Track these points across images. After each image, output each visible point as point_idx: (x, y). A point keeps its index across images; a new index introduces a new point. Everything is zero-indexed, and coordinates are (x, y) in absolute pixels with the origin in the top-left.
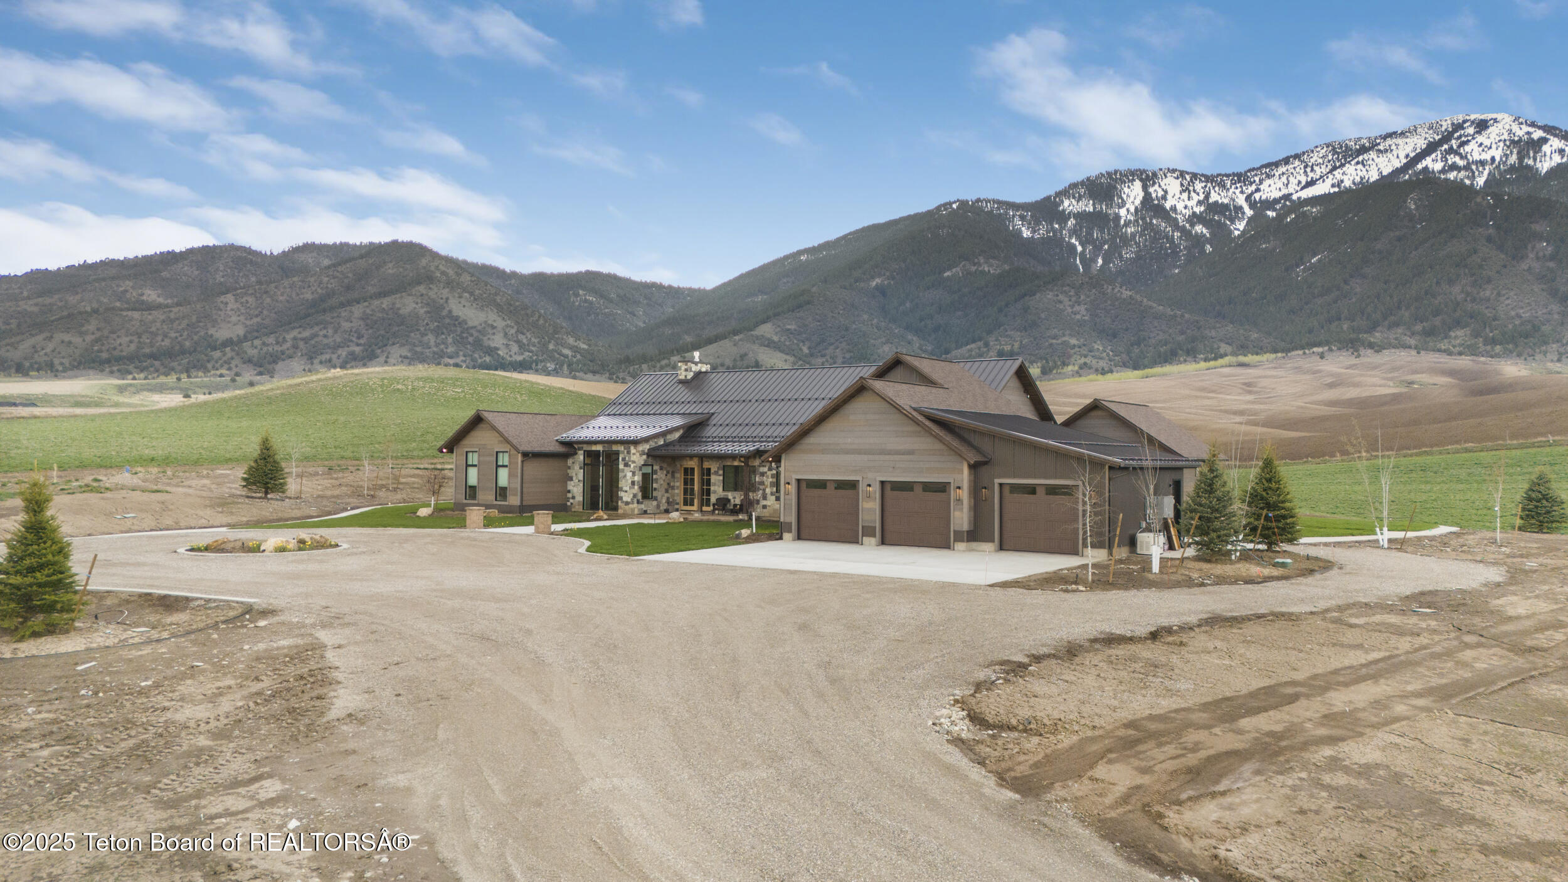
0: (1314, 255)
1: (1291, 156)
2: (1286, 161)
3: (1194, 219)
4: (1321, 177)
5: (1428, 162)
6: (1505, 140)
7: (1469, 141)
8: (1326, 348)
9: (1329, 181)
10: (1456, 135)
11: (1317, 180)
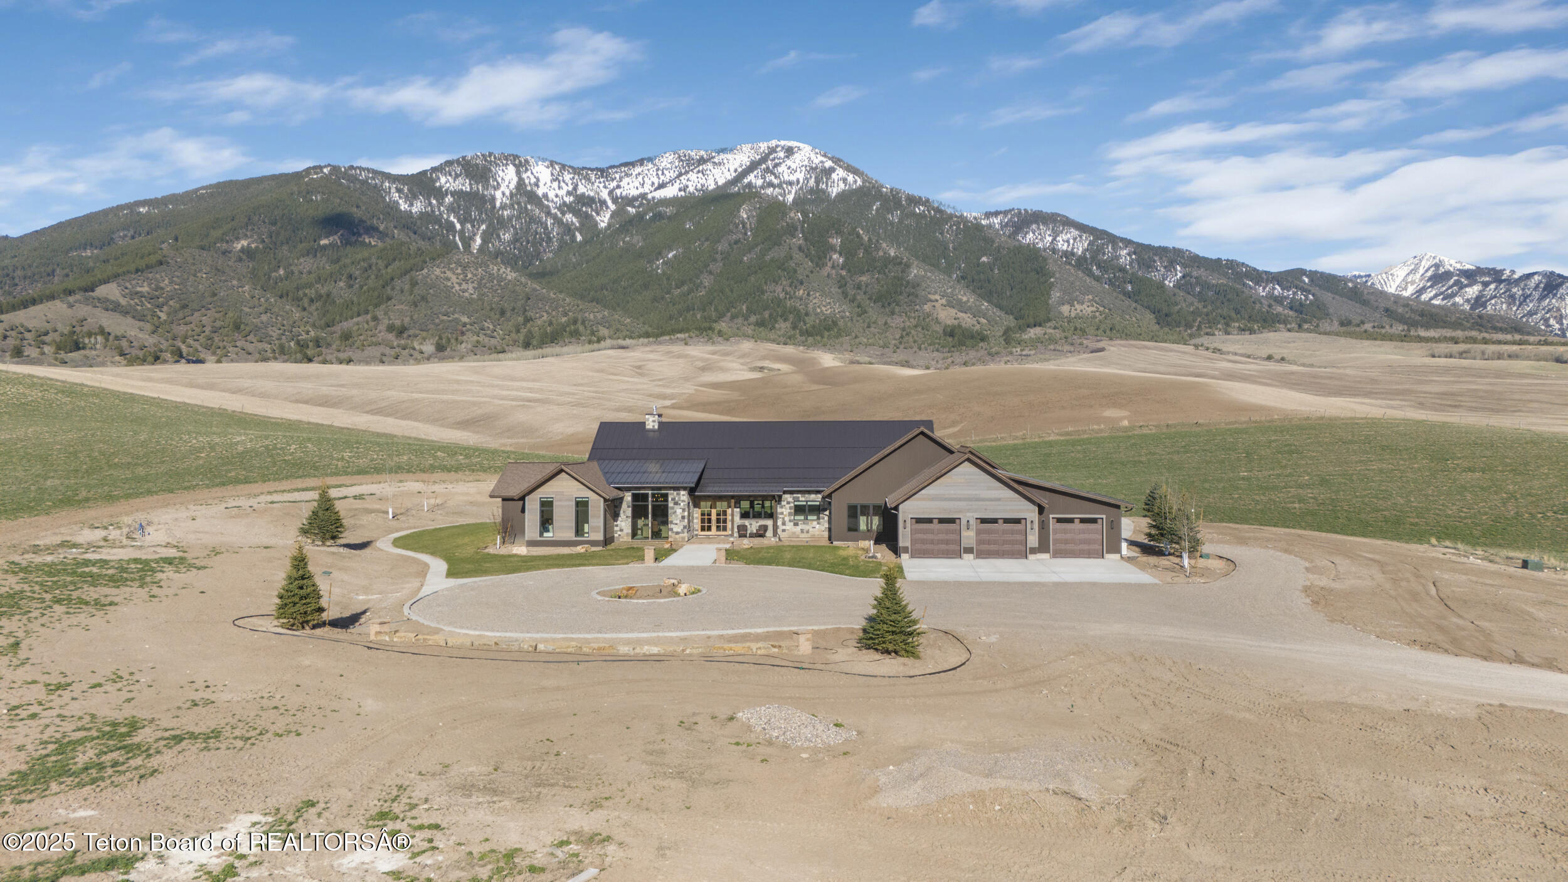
0: (671, 250)
1: (645, 159)
2: (641, 162)
3: (564, 207)
4: (670, 181)
5: (751, 178)
6: (806, 166)
7: (780, 163)
8: (687, 335)
9: (677, 186)
10: (771, 157)
11: (667, 183)
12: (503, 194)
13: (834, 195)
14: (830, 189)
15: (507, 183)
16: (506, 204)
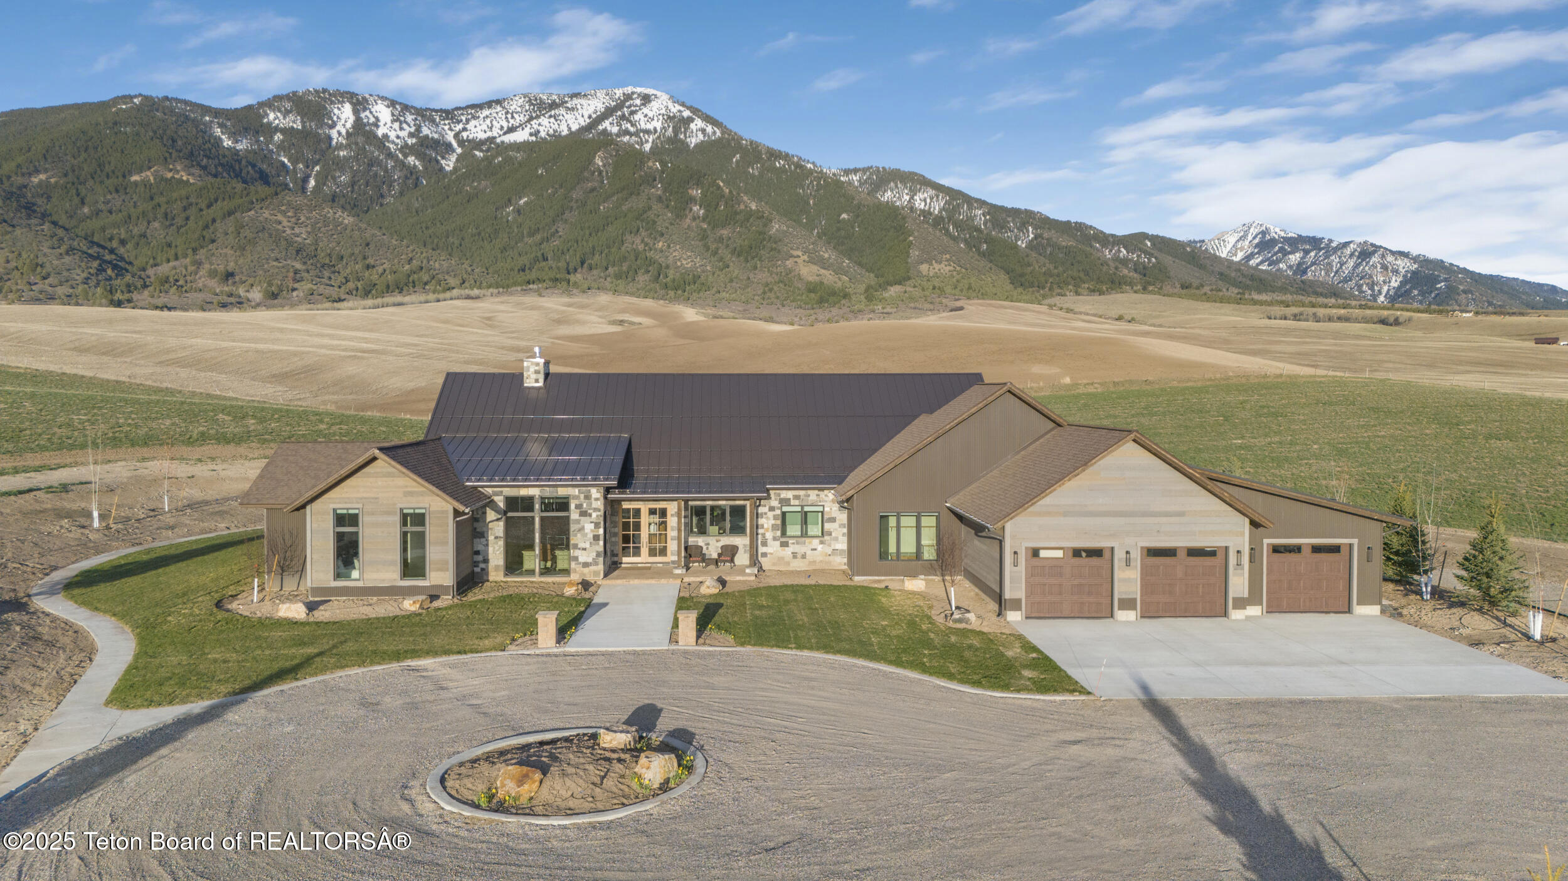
0: (521, 198)
1: (493, 101)
2: (489, 104)
4: (521, 125)
5: (606, 124)
7: (637, 111)
8: (541, 286)
9: (527, 130)
11: (517, 127)
12: (339, 133)
13: (692, 145)
14: (688, 140)
15: (343, 122)
16: (342, 144)
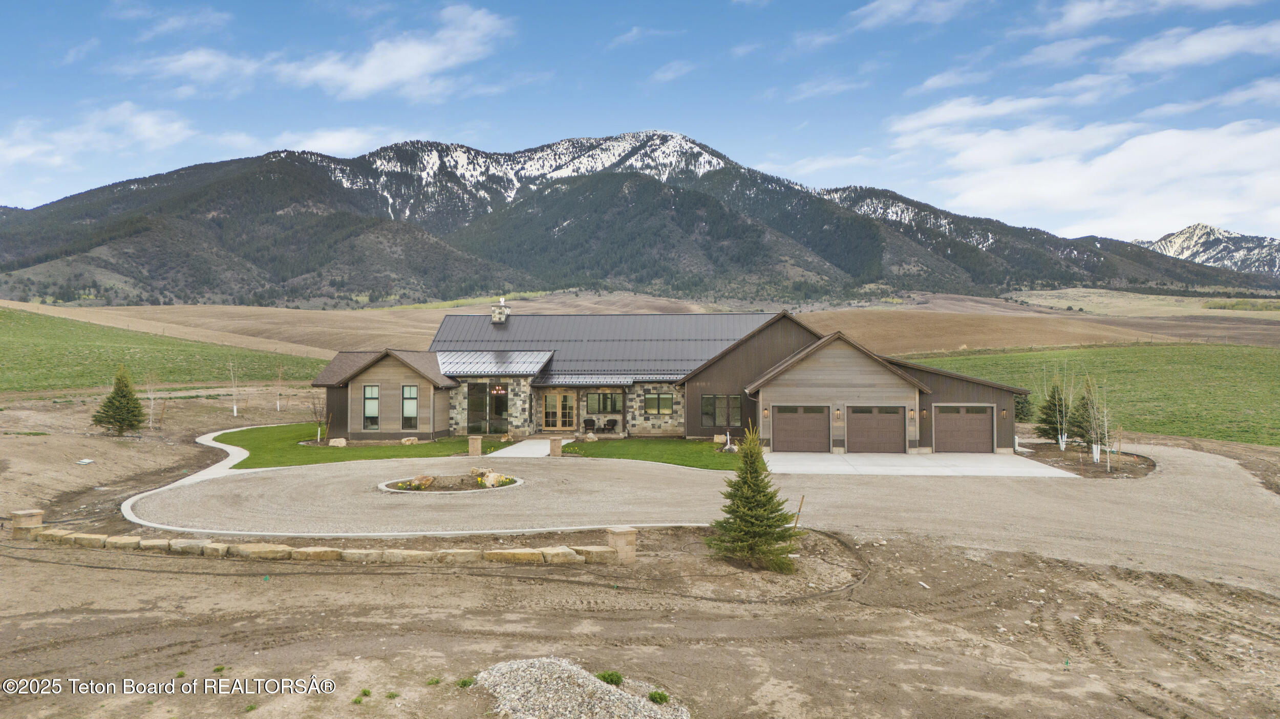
0: (565, 220)
1: (545, 146)
2: (542, 149)
3: (478, 185)
4: (566, 164)
5: (632, 161)
6: (678, 151)
7: (657, 149)
8: (578, 289)
9: (571, 167)
10: (649, 144)
11: (563, 165)
12: (428, 174)
13: (701, 175)
14: (697, 170)
15: (431, 165)
16: (430, 182)
